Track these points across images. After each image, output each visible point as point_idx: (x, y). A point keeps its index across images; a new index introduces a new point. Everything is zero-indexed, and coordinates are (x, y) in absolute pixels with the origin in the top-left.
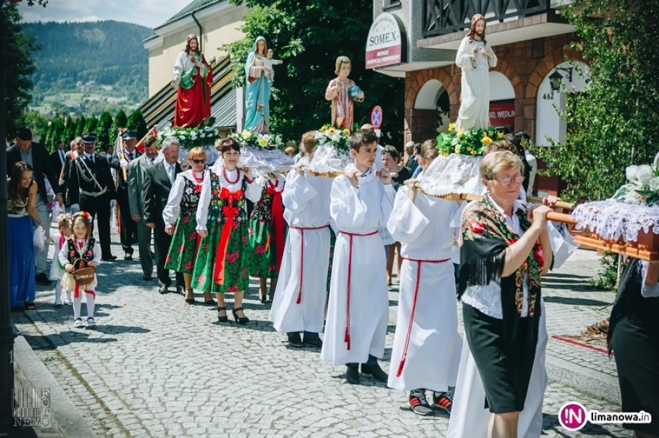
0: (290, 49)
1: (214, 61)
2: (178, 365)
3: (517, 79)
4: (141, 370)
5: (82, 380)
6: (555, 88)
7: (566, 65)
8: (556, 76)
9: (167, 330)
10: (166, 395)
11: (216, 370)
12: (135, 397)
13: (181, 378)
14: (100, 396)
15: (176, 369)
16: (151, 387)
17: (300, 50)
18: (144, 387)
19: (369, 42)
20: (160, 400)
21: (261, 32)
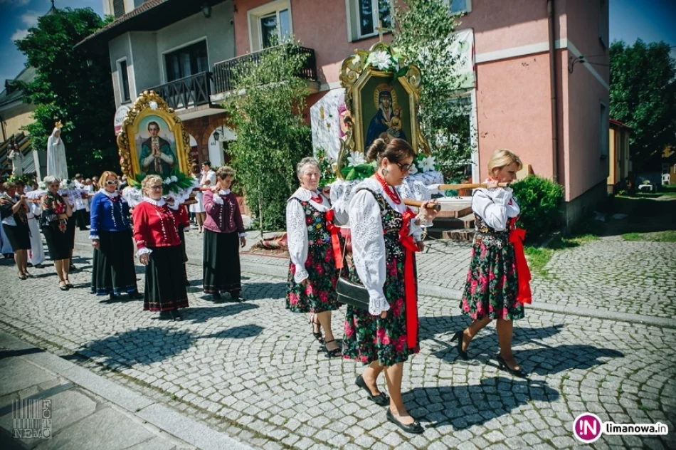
2: (49, 299)
3: (197, 136)
4: (28, 306)
6: (216, 139)
7: (220, 128)
8: (216, 134)
10: (49, 314)
11: (72, 298)
12: (30, 319)
14: (8, 322)
15: (48, 301)
16: (38, 312)
17: (72, 127)
18: (33, 313)
19: (115, 121)
20: (46, 317)
21: (46, 118)
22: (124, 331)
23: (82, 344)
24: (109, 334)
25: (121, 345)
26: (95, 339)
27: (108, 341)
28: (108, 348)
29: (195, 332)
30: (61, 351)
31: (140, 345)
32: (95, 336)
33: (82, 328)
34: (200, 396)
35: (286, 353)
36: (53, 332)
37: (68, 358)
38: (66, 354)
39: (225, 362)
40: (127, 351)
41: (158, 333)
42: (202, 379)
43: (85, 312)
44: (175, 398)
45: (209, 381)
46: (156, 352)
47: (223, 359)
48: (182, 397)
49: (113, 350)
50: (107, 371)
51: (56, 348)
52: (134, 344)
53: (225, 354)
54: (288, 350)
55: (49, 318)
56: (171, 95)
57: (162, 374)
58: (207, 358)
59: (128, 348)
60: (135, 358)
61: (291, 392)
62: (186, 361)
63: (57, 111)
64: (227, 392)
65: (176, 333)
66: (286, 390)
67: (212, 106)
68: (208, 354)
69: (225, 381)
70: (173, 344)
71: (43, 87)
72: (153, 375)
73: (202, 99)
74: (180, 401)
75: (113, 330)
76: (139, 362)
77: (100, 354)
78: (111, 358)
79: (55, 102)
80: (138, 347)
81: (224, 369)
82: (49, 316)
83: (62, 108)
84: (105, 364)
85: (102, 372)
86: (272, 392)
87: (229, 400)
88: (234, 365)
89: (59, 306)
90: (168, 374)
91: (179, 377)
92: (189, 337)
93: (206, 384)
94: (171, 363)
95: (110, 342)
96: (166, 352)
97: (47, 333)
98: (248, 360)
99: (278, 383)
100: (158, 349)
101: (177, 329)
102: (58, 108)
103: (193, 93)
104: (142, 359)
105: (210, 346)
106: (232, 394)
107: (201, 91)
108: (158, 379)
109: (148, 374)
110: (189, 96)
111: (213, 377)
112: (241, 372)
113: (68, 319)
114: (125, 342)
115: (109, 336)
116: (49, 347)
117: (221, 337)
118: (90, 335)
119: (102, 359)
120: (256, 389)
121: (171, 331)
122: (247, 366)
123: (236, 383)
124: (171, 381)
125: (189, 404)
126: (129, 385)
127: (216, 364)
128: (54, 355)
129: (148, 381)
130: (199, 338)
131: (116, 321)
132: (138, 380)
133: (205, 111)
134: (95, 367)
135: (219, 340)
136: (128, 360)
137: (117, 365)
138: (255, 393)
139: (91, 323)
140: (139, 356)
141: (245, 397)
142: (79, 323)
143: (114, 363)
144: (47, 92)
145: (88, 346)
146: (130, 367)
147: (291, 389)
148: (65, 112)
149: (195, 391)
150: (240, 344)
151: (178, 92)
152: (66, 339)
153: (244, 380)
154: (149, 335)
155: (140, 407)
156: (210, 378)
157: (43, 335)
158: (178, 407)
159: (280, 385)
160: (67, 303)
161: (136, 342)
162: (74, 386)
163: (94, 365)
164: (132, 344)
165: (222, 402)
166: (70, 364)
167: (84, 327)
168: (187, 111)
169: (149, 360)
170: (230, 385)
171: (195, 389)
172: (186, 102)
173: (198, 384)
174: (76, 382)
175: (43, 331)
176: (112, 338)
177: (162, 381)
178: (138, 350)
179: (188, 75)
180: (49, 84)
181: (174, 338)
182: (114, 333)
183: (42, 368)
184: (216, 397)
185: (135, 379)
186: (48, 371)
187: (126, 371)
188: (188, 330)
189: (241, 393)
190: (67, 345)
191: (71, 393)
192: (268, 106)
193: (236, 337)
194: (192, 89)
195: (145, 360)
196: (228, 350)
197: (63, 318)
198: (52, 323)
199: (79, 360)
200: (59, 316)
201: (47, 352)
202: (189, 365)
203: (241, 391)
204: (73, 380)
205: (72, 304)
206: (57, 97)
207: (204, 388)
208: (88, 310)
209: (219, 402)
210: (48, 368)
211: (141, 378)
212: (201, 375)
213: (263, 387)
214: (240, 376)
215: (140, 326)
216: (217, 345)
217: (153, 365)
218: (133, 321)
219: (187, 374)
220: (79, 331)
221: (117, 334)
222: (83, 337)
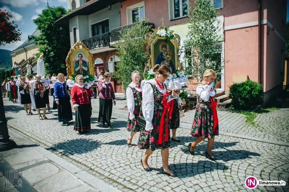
0: (51, 55)
1: (30, 58)
3: (103, 59)
4: (33, 127)
5: (19, 131)
6: (112, 61)
7: (113, 56)
8: (112, 59)
9: (36, 118)
12: (34, 132)
13: (43, 127)
14: (25, 133)
16: (37, 130)
17: (53, 55)
18: (35, 130)
20: (40, 132)
21: (43, 51)
22: (71, 140)
23: (54, 144)
24: (65, 140)
25: (69, 145)
26: (59, 142)
27: (64, 143)
28: (64, 146)
29: (100, 141)
30: (46, 146)
31: (77, 146)
32: (59, 141)
33: (54, 137)
34: (101, 169)
35: (138, 152)
36: (42, 139)
37: (48, 149)
38: (47, 148)
39: (112, 155)
40: (72, 148)
41: (85, 141)
42: (102, 162)
43: (55, 131)
44: (91, 169)
45: (105, 162)
46: (84, 149)
47: (111, 154)
48: (94, 169)
49: (66, 147)
50: (63, 156)
51: (43, 145)
52: (75, 145)
53: (112, 152)
54: (139, 151)
55: (41, 133)
56: (93, 42)
57: (86, 158)
58: (104, 153)
59: (72, 147)
60: (75, 151)
61: (140, 169)
62: (96, 153)
63: (48, 48)
64: (113, 168)
65: (92, 142)
66: (138, 169)
67: (110, 47)
68: (105, 151)
69: (112, 163)
70: (91, 146)
71: (42, 38)
72: (82, 159)
73: (106, 44)
74: (93, 170)
75: (67, 139)
76: (77, 153)
77: (61, 148)
78: (65, 150)
79: (47, 44)
80: (76, 147)
81: (112, 158)
82: (41, 131)
83: (50, 47)
84: (63, 153)
85: (61, 156)
86: (132, 169)
87: (113, 171)
88: (116, 157)
89: (45, 128)
90: (88, 159)
91: (93, 160)
92: (97, 144)
93: (104, 164)
94: (90, 154)
95: (65, 144)
96: (88, 149)
97: (40, 138)
98: (122, 155)
99: (135, 165)
100: (85, 148)
101: (92, 140)
102: (48, 47)
103: (102, 41)
104: (78, 152)
105: (106, 148)
106: (115, 169)
107: (106, 40)
108: (84, 160)
109: (80, 158)
110: (101, 42)
111: (107, 161)
112: (119, 160)
113: (49, 133)
114: (71, 144)
115: (64, 141)
116: (41, 144)
117: (111, 144)
118: (57, 141)
119: (62, 151)
120: (125, 167)
121: (90, 141)
122: (121, 157)
123: (117, 164)
124: (89, 162)
125: (97, 172)
126: (72, 162)
127: (108, 156)
128: (43, 148)
129: (80, 161)
130: (102, 144)
131: (68, 135)
132: (76, 160)
133: (107, 49)
134: (59, 154)
135: (110, 146)
136: (72, 152)
137: (67, 154)
138: (124, 169)
139: (58, 135)
140: (77, 151)
141: (120, 170)
142: (53, 135)
143: (66, 153)
144: (44, 40)
145: (56, 145)
146: (73, 155)
147: (140, 168)
148: (50, 48)
149: (99, 167)
150: (119, 148)
151: (96, 41)
152: (47, 142)
153: (120, 163)
154: (81, 142)
155: (77, 172)
156: (106, 161)
157: (39, 139)
158: (92, 173)
159: (135, 166)
160: (48, 127)
161: (76, 144)
162: (50, 161)
163: (58, 153)
164: (74, 145)
165: (111, 172)
166: (49, 152)
167: (55, 137)
168: (100, 49)
169: (81, 152)
170: (114, 165)
171: (99, 166)
172: (100, 45)
173: (101, 164)
174: (51, 160)
175: (39, 138)
176: (66, 142)
177: (86, 161)
178: (77, 148)
179: (101, 34)
180: (45, 37)
181: (91, 144)
182: (67, 140)
183: (38, 153)
184: (108, 170)
185: (75, 160)
186: (40, 154)
187: (71, 156)
188: (97, 141)
189: (119, 169)
190: (48, 144)
191: (49, 164)
192: (134, 47)
193: (117, 145)
194: (102, 40)
195: (79, 152)
196: (113, 150)
197: (47, 133)
198: (42, 134)
199: (52, 151)
200: (45, 132)
201: (40, 147)
202: (97, 155)
203: (119, 168)
204: (50, 158)
205: (50, 127)
206: (48, 42)
207: (103, 166)
208: (57, 130)
209: (109, 172)
210: (40, 153)
211: (77, 159)
212: (102, 160)
213: (128, 167)
214: (118, 161)
215: (77, 138)
216: (109, 148)
217: (82, 154)
218: (75, 135)
219: (96, 159)
220: (53, 138)
221: (68, 140)
222: (54, 141)
